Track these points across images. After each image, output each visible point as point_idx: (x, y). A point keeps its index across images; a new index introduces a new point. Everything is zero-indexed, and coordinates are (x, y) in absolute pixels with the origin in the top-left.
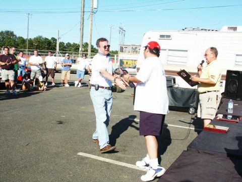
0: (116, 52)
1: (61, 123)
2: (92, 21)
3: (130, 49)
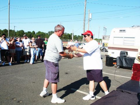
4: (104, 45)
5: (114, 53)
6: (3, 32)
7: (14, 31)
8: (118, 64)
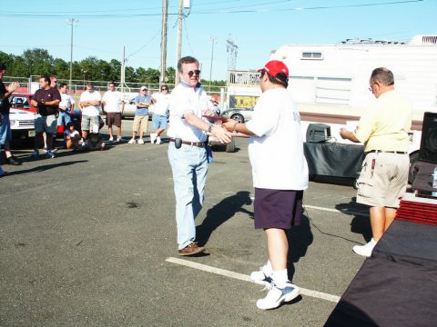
0: (223, 84)
1: (133, 205)
2: (181, 30)
3: (246, 77)
4: (233, 101)
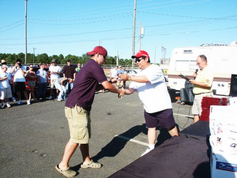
5: (176, 83)
6: (19, 57)
7: (33, 55)
8: (183, 99)
